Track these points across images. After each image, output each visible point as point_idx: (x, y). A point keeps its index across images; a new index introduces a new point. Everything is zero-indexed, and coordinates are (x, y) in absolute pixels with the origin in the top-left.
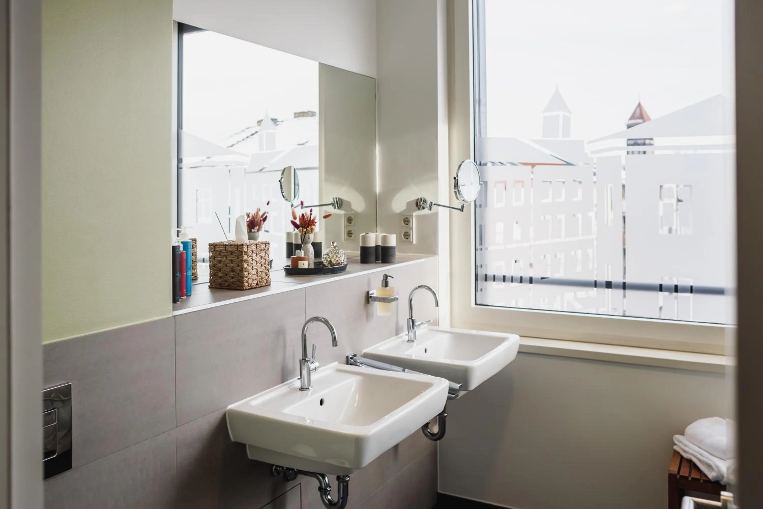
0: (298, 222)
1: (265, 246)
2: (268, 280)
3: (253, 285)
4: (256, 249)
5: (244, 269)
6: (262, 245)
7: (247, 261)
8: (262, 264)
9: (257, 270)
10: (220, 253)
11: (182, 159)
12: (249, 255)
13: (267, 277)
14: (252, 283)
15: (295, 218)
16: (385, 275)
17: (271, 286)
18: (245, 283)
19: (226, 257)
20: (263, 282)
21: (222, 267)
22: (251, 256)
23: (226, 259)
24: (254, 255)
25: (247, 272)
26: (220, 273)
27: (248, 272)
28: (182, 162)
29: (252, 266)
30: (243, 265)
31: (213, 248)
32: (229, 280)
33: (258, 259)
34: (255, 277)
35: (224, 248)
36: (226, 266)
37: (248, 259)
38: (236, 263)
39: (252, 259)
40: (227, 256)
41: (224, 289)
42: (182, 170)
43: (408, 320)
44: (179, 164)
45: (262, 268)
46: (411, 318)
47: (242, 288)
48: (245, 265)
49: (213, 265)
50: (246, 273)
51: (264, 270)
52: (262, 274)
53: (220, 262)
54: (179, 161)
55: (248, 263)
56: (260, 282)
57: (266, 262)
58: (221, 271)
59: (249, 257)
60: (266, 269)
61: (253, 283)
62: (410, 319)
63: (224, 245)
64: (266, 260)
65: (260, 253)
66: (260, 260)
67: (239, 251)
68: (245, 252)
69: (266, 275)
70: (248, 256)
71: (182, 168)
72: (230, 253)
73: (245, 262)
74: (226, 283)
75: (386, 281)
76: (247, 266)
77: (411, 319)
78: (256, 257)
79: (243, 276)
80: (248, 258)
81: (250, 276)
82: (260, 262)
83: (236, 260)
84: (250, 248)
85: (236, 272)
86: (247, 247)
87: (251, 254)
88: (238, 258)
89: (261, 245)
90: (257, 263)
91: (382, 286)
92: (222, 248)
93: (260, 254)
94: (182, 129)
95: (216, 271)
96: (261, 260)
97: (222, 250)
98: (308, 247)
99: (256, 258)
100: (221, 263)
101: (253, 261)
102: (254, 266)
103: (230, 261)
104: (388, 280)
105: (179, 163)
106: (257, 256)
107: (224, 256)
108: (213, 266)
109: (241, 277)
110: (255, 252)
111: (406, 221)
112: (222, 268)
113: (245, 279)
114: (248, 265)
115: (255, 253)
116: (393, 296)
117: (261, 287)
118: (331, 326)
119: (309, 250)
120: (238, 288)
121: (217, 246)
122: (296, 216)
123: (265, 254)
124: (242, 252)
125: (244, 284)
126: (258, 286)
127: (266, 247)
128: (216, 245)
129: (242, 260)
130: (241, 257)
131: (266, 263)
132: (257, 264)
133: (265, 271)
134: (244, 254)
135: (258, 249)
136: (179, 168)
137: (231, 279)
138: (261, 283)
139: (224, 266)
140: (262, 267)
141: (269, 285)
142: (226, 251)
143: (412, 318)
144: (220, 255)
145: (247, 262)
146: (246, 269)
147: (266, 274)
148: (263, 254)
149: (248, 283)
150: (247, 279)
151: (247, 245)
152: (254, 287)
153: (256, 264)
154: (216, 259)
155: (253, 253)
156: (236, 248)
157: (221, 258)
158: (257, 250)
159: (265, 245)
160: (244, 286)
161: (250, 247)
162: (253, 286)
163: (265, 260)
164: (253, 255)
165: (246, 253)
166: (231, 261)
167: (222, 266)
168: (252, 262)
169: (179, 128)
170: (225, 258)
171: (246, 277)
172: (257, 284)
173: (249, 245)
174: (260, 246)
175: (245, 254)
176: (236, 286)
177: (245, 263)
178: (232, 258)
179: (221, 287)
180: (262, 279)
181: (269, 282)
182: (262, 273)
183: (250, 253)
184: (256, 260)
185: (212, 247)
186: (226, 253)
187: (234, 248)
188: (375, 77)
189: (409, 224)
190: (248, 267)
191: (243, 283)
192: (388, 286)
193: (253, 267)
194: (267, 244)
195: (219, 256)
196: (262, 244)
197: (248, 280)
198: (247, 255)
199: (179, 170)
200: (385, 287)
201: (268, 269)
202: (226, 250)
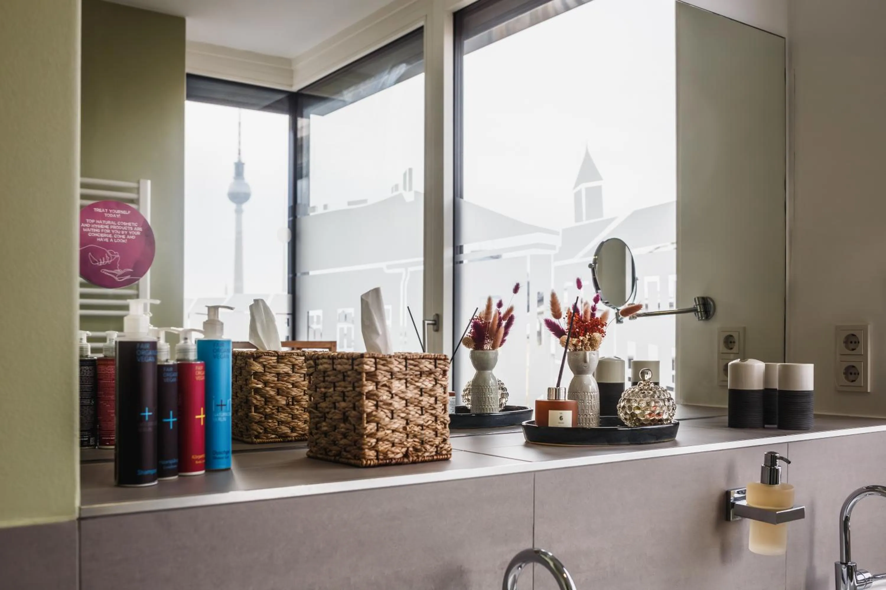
0: (563, 323)
1: (433, 363)
2: (441, 448)
3: (391, 456)
4: (404, 369)
5: (365, 416)
6: (423, 361)
7: (375, 397)
8: (422, 408)
9: (407, 420)
10: (324, 377)
11: (461, 247)
12: (379, 382)
13: (437, 441)
14: (389, 452)
15: (557, 314)
16: (770, 455)
17: (450, 461)
18: (366, 450)
19: (335, 387)
20: (424, 450)
21: (327, 410)
22: (385, 385)
23: (334, 390)
24: (397, 386)
25: (375, 424)
26: (324, 424)
27: (378, 424)
28: (461, 252)
29: (389, 410)
30: (362, 406)
31: (314, 366)
32: (338, 440)
33: (412, 393)
34: (397, 437)
35: (329, 364)
36: (335, 408)
37: (376, 392)
38: (350, 401)
39: (390, 392)
40: (337, 384)
41: (330, 461)
42: (462, 265)
43: (836, 565)
44: (456, 256)
45: (423, 417)
46: (844, 561)
47: (359, 462)
48: (369, 406)
49: (313, 405)
50: (371, 427)
51: (430, 422)
52: (423, 432)
53: (325, 396)
54: (457, 249)
55: (377, 402)
56: (416, 450)
57: (436, 403)
58: (327, 420)
59: (379, 387)
60: (436, 421)
61: (393, 453)
62: (842, 563)
63: (331, 357)
64: (436, 398)
65: (417, 379)
66: (417, 396)
67: (356, 370)
68: (368, 373)
69: (436, 435)
70: (377, 383)
71: (461, 262)
72: (340, 377)
73: (367, 398)
74: (334, 448)
75: (771, 469)
76: (373, 408)
77: (846, 564)
78: (405, 390)
79: (362, 431)
80: (377, 388)
81: (380, 434)
82: (416, 404)
83: (351, 393)
84: (384, 365)
85: (350, 423)
86: (376, 363)
87: (385, 379)
88: (354, 387)
89: (420, 360)
90: (409, 404)
91: (762, 482)
92: (326, 366)
93: (416, 382)
94: (461, 197)
95: (317, 419)
96: (421, 398)
97: (327, 368)
98: (586, 382)
99: (403, 392)
100: (327, 399)
101: (392, 397)
102: (394, 411)
103: (339, 396)
104: (777, 467)
105: (457, 254)
106: (407, 387)
107: (330, 382)
108: (312, 408)
109: (358, 434)
110: (402, 377)
111: (851, 342)
112: (328, 413)
113: (368, 439)
114: (377, 406)
115: (400, 379)
116: (792, 508)
117: (414, 462)
118: (566, 580)
119: (589, 387)
120: (353, 461)
121: (321, 361)
122: (559, 310)
123: (434, 383)
124: (360, 373)
125: (363, 452)
126: (406, 460)
127: (436, 367)
128: (318, 358)
129: (361, 394)
130: (358, 387)
131: (436, 406)
132: (407, 405)
133: (434, 424)
134: (364, 379)
135: (411, 369)
136: (457, 263)
137: (341, 439)
138: (420, 454)
139: (330, 408)
140: (422, 414)
141: (447, 459)
142: (334, 372)
143: (849, 564)
144: (324, 381)
145: (374, 400)
146: (369, 415)
147: (436, 432)
148: (427, 383)
149: (377, 451)
150: (375, 440)
151: (375, 358)
152: (394, 461)
153: (404, 407)
154: (318, 390)
155: (392, 378)
156: (350, 365)
157: (325, 388)
158: (407, 372)
159: (435, 362)
160: (365, 459)
161: (382, 362)
162: (391, 459)
163: (433, 399)
164: (391, 383)
165: (372, 376)
166: (342, 395)
167: (326, 407)
168: (390, 401)
169: (457, 196)
170: (331, 390)
171: (371, 435)
172: (406, 455)
173: (378, 358)
174: (419, 362)
175: (367, 380)
176: (349, 456)
177: (366, 402)
178: (343, 389)
179: (325, 457)
180: (422, 443)
181: (444, 452)
182: (422, 429)
183: (382, 378)
184: (402, 395)
185: (311, 362)
186: (334, 378)
187: (346, 364)
188: (784, 33)
189: (857, 349)
190: (376, 411)
191: (363, 449)
192: (777, 483)
193: (392, 412)
194: (440, 359)
195: (322, 384)
196: (423, 358)
197: (377, 443)
198: (373, 381)
199: (456, 265)
200: (770, 484)
201: (442, 419)
202: (334, 369)
